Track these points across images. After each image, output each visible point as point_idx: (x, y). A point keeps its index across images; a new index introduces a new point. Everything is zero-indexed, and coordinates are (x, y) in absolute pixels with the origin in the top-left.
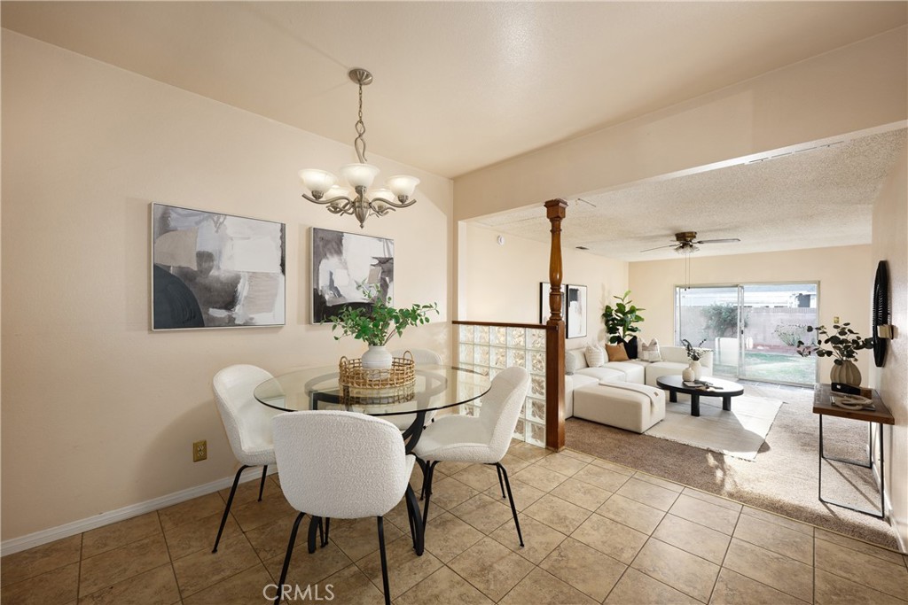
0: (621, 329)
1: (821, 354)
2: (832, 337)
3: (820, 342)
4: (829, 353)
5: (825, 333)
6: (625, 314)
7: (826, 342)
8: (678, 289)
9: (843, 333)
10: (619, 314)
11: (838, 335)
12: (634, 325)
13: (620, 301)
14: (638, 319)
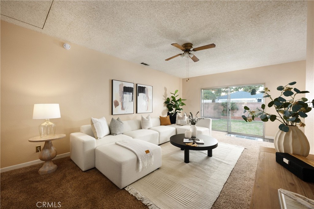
0: (174, 109)
1: (265, 119)
2: (276, 99)
3: (263, 106)
4: (273, 118)
5: (268, 96)
6: (176, 102)
7: (270, 105)
8: (202, 90)
9: (288, 93)
10: (173, 102)
11: (283, 97)
12: (180, 107)
13: (173, 95)
14: (183, 104)
